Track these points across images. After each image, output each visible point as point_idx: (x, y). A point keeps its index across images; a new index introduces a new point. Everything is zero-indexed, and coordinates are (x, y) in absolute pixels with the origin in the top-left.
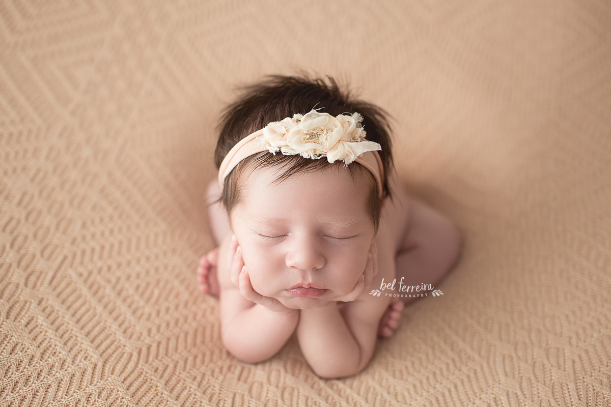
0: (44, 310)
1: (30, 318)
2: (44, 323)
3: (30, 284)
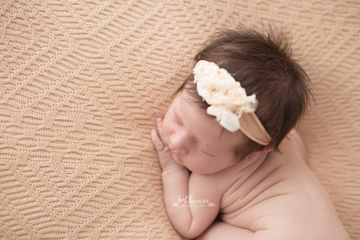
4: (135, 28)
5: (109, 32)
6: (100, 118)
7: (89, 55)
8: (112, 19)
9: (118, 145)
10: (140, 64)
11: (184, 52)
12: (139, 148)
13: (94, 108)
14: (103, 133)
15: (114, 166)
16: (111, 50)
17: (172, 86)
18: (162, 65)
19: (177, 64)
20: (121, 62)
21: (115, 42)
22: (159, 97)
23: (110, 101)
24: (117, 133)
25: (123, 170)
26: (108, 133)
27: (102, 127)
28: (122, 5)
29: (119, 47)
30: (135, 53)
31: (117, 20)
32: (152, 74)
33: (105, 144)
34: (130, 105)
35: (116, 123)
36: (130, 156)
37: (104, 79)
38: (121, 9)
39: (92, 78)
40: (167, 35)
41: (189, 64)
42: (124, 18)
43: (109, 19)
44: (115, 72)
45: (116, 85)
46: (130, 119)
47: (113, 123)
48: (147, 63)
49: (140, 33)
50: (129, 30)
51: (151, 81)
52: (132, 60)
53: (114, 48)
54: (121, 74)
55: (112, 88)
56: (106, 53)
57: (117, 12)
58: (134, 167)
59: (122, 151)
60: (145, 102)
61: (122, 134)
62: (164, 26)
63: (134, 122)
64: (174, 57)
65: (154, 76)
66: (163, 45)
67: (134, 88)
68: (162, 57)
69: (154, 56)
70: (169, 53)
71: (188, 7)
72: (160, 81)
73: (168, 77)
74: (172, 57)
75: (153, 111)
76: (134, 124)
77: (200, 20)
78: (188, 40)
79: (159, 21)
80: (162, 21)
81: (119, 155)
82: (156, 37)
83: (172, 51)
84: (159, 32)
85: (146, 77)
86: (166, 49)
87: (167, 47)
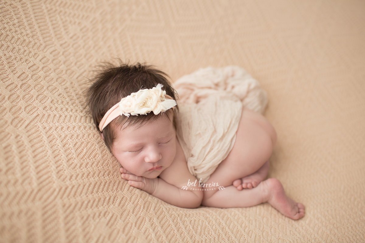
0: (18, 142)
3: (14, 123)
4: (50, 152)
9: (132, 210)
10: (80, 163)
11: (83, 130)
12: (138, 198)
15: (146, 219)
16: (59, 178)
17: (105, 151)
20: (72, 176)
21: (54, 172)
22: (109, 165)
24: (122, 207)
28: (24, 149)
29: (59, 171)
30: (70, 162)
31: (36, 160)
32: (91, 159)
34: (105, 188)
40: (66, 134)
41: (93, 132)
46: (116, 194)
48: (82, 159)
49: (55, 150)
50: (49, 157)
51: (96, 163)
52: (74, 167)
57: (29, 156)
58: (151, 208)
59: (137, 209)
60: (107, 177)
61: (124, 204)
62: (58, 132)
63: (118, 192)
64: (85, 138)
65: (93, 159)
66: (73, 140)
67: (95, 178)
68: (82, 146)
69: (79, 151)
70: (80, 140)
71: (49, 110)
72: (98, 157)
73: (97, 150)
74: (85, 139)
75: (115, 176)
76: (120, 193)
77: (62, 109)
78: (75, 123)
79: (52, 133)
80: (53, 131)
81: (140, 213)
82: (65, 141)
83: (80, 137)
84: (61, 138)
85: (91, 165)
86: (77, 140)
87: (76, 138)
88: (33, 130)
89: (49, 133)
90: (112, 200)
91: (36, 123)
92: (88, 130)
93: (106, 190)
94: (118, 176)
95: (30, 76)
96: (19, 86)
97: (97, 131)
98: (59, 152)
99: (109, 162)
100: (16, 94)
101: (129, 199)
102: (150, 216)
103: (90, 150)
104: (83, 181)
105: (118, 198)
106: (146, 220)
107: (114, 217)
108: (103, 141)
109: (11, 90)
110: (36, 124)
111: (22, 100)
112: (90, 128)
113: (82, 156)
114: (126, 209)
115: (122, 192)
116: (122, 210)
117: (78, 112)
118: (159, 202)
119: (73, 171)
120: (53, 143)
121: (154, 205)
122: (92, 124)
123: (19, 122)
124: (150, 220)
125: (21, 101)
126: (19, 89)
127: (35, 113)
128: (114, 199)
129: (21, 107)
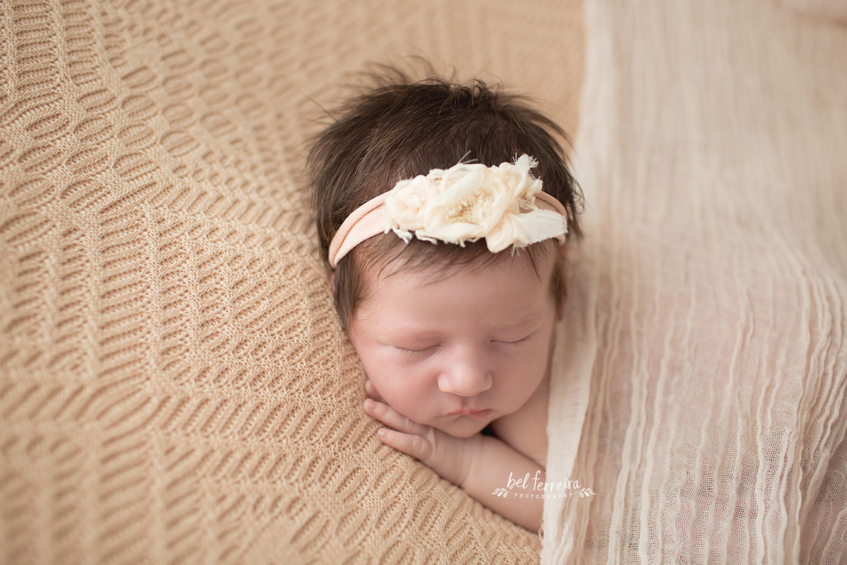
1: (38, 250)
2: (52, 271)
4: (155, 290)
5: (117, 343)
6: (298, 506)
7: (137, 419)
8: (96, 313)
9: (378, 515)
10: (239, 339)
11: (277, 249)
12: (402, 483)
13: (268, 500)
14: (334, 524)
15: (417, 553)
16: (164, 369)
17: (326, 323)
18: (274, 305)
19: (291, 279)
20: (204, 372)
21: (152, 348)
22: (330, 364)
23: (273, 457)
24: (348, 497)
25: (434, 544)
26: (341, 514)
27: (320, 515)
28: (81, 271)
29: (169, 349)
30: (210, 329)
31: (106, 305)
32: (277, 336)
33: (360, 538)
34: (306, 429)
35: (327, 483)
36: (411, 510)
37: (217, 432)
38: (88, 279)
39: (198, 454)
40: (220, 249)
41: (304, 262)
42: (114, 291)
43: (90, 318)
44: (219, 400)
45: (248, 419)
46: (335, 454)
47: (325, 490)
48: (247, 327)
49: (173, 287)
50: (149, 302)
51: (288, 349)
52: (218, 347)
53: (163, 360)
54: (233, 392)
55: (247, 433)
56: (163, 383)
57: (88, 291)
58: (437, 521)
59: (391, 516)
60: (319, 396)
61: (355, 492)
62: (196, 239)
63: (344, 449)
64: (273, 272)
65: (284, 336)
66: (236, 270)
67: (279, 391)
68: (258, 292)
69: (244, 303)
70: (258, 274)
71: (190, 176)
72: (301, 335)
73: (304, 314)
74: (272, 276)
75: (345, 399)
76: (348, 453)
77: (230, 180)
78: (256, 226)
79: (177, 238)
80: (183, 234)
81: (399, 530)
82: (208, 268)
83: (259, 266)
84: (201, 255)
85: (273, 352)
86: (247, 271)
87: (245, 267)
88: (123, 223)
89: (166, 239)
90: (322, 469)
91: (138, 205)
92: (291, 252)
93: (308, 434)
94: (356, 402)
95: (160, 78)
96: (120, 100)
97: (317, 261)
98: (181, 295)
99: (333, 354)
100: (102, 121)
101: (373, 478)
102: (428, 546)
103: (280, 308)
104: (237, 391)
105: (339, 466)
106: (415, 558)
107: (318, 523)
108: (330, 294)
109: (92, 108)
110: (136, 207)
111: (116, 136)
112: (300, 247)
113: (250, 321)
114: (357, 508)
115: (357, 453)
116: (346, 507)
117: (278, 196)
118: (466, 505)
119: (211, 356)
120: (171, 265)
121: (446, 512)
122: (311, 238)
123: (87, 195)
124: (427, 559)
125: (112, 139)
126: (116, 108)
127: (144, 176)
128: (326, 468)
129: (106, 156)
